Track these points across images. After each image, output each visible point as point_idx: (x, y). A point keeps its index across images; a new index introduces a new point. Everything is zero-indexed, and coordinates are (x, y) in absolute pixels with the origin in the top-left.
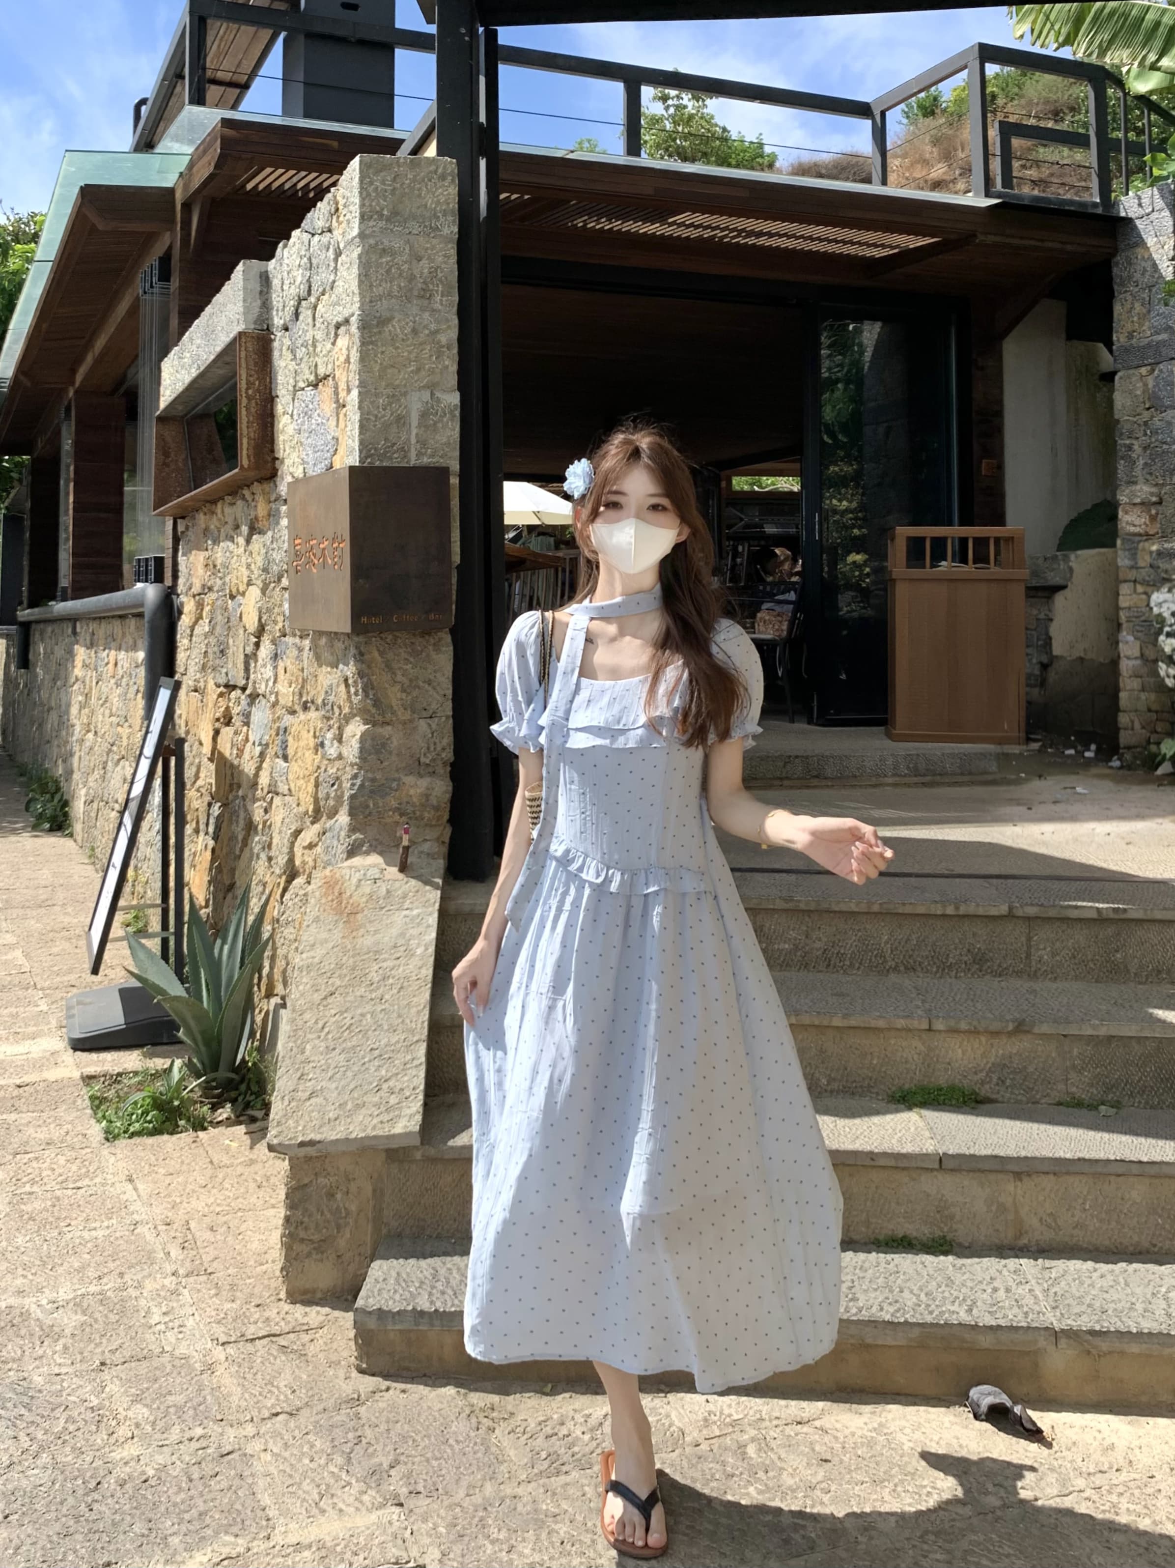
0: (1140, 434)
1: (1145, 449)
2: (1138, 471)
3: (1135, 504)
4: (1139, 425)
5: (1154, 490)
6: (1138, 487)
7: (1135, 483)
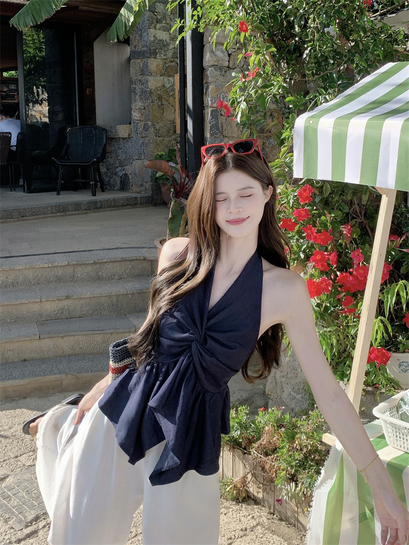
0: (138, 84)
1: (140, 89)
2: (137, 97)
3: (136, 109)
4: (138, 81)
5: (143, 104)
6: (137, 103)
7: (136, 101)
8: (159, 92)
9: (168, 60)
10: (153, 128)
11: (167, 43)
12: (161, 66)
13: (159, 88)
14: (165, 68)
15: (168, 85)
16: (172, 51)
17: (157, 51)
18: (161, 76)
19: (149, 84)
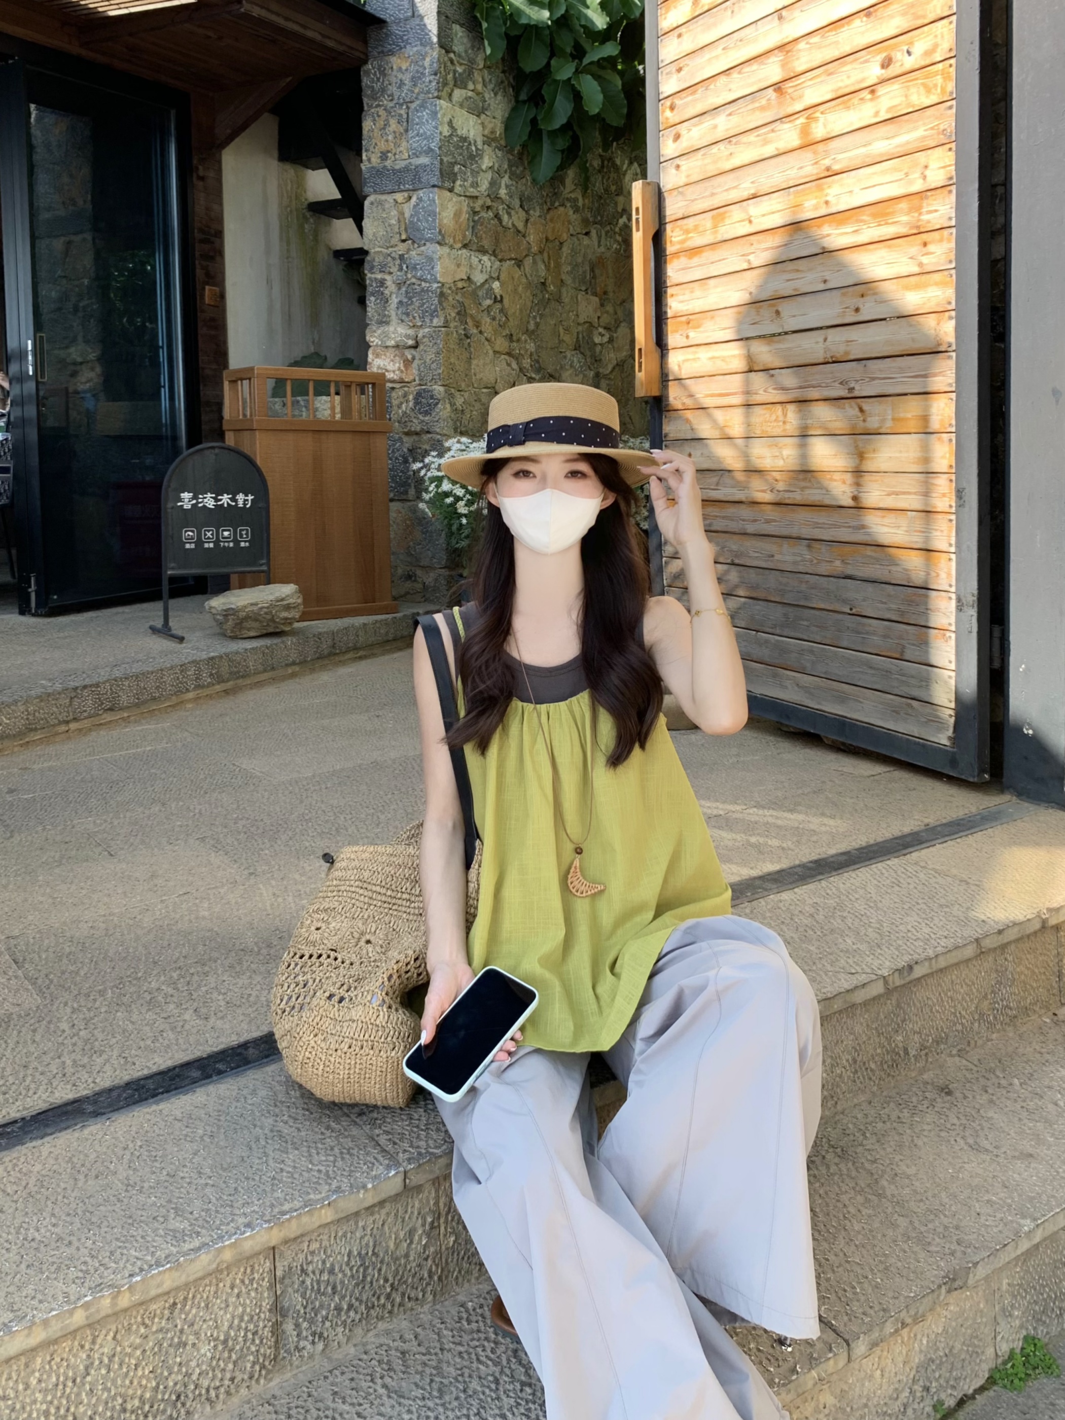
0: (394, 269)
1: (399, 286)
2: (391, 309)
3: (387, 347)
4: (394, 259)
5: (411, 332)
6: (391, 329)
7: (387, 323)
8: (458, 297)
9: (480, 202)
10: (448, 406)
11: (477, 149)
12: (464, 216)
13: (460, 285)
14: (471, 224)
15: (479, 278)
16: (489, 175)
17: (457, 168)
18: (465, 246)
19: (438, 268)
